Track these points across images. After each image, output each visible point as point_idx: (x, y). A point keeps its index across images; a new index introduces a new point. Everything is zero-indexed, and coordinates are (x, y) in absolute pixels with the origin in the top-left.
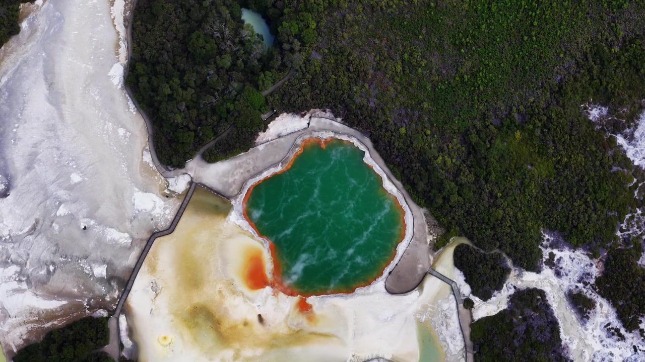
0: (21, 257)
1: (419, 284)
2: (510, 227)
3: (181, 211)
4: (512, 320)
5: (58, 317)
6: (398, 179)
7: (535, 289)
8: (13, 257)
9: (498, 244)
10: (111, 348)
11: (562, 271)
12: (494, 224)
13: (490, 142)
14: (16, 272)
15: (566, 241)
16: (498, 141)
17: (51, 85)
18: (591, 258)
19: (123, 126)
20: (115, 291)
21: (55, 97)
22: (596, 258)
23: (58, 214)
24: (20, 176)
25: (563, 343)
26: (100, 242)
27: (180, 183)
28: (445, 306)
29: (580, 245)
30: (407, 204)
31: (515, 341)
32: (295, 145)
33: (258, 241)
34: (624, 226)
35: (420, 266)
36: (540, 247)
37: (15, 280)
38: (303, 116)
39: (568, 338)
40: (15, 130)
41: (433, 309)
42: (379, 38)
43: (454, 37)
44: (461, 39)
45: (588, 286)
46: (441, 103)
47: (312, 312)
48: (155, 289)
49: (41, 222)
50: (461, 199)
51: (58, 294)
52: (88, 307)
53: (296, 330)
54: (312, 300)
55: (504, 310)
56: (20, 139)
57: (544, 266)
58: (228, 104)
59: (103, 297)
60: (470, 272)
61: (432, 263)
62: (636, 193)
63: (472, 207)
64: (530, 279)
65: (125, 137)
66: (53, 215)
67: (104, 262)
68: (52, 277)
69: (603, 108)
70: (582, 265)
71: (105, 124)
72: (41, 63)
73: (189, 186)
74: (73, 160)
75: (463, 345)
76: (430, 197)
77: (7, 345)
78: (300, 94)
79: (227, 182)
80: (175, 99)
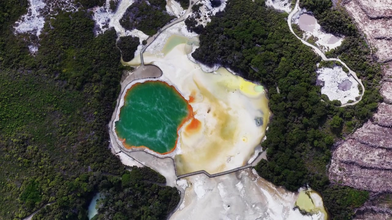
1: (151, 65)
2: (104, 48)
3: (193, 174)
4: (139, 24)
6: (116, 102)
7: (121, 24)
9: (114, 47)
10: (264, 156)
11: (107, 20)
12: (108, 54)
13: (75, 78)
14: (266, 219)
15: (94, 26)
16: (72, 76)
18: (94, 14)
22: (92, 12)
25: (133, 2)
26: (229, 196)
27: (182, 183)
28: (152, 50)
29: (92, 20)
30: (123, 91)
31: (145, 18)
32: (133, 151)
33: (181, 135)
34: (73, 10)
35: (144, 69)
36: (103, 33)
37: (269, 216)
38: (119, 156)
39: (130, 2)
41: (156, 53)
42: (63, 150)
43: (41, 122)
44: (40, 118)
45: (105, 7)
46: (73, 107)
48: (229, 159)
50: (107, 72)
54: (187, 98)
55: (137, 29)
57: (110, 27)
59: (248, 176)
60: (132, 50)
61: (139, 66)
62: (56, 14)
63: (107, 67)
64: (119, 29)
67: (235, 187)
68: (257, 202)
69: (30, 48)
70: (99, 15)
73: (181, 179)
75: (161, 34)
76: (114, 84)
77: (295, 198)
78: (110, 163)
79: (167, 165)
80: (150, 212)
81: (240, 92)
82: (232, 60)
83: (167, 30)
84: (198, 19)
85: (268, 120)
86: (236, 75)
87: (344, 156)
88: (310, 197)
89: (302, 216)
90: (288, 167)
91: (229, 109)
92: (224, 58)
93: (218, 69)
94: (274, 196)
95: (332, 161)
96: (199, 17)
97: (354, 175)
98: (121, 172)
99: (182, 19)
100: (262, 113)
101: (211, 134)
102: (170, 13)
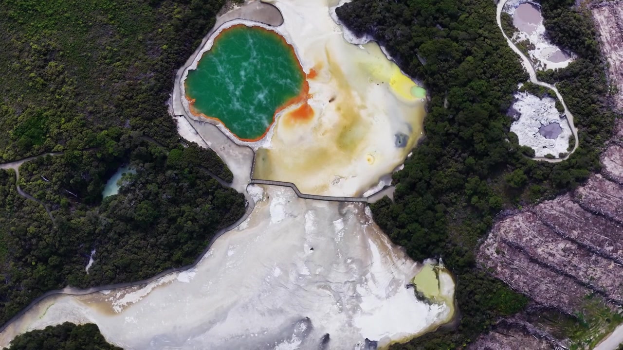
1: (270, 4)
3: (275, 183)
6: (201, 42)
10: (390, 193)
14: (361, 286)
17: (212, 323)
19: (226, 253)
21: (221, 316)
23: (308, 274)
24: (290, 316)
26: (319, 233)
27: (255, 191)
30: (217, 29)
32: (200, 122)
35: (258, 8)
37: (367, 284)
38: (176, 121)
40: (256, 335)
42: (99, 84)
43: (81, 33)
44: (82, 28)
46: (135, 28)
47: (314, 68)
48: (337, 180)
54: (306, 71)
56: (262, 328)
58: (185, 173)
59: (356, 215)
61: (253, 1)
65: (234, 248)
66: (310, 277)
67: (331, 224)
68: (356, 258)
71: (229, 268)
72: (197, 338)
73: (255, 185)
74: (265, 280)
76: (207, 14)
77: (414, 271)
78: (161, 125)
79: (243, 159)
80: (193, 216)
81: (388, 88)
82: (391, 36)
85: (416, 143)
86: (391, 60)
87: (510, 234)
88: (437, 277)
89: (417, 301)
90: (420, 220)
91: (364, 107)
92: (382, 29)
93: (368, 43)
94: (384, 257)
95: (491, 235)
97: (515, 267)
98: (171, 144)
100: (411, 129)
101: (323, 134)
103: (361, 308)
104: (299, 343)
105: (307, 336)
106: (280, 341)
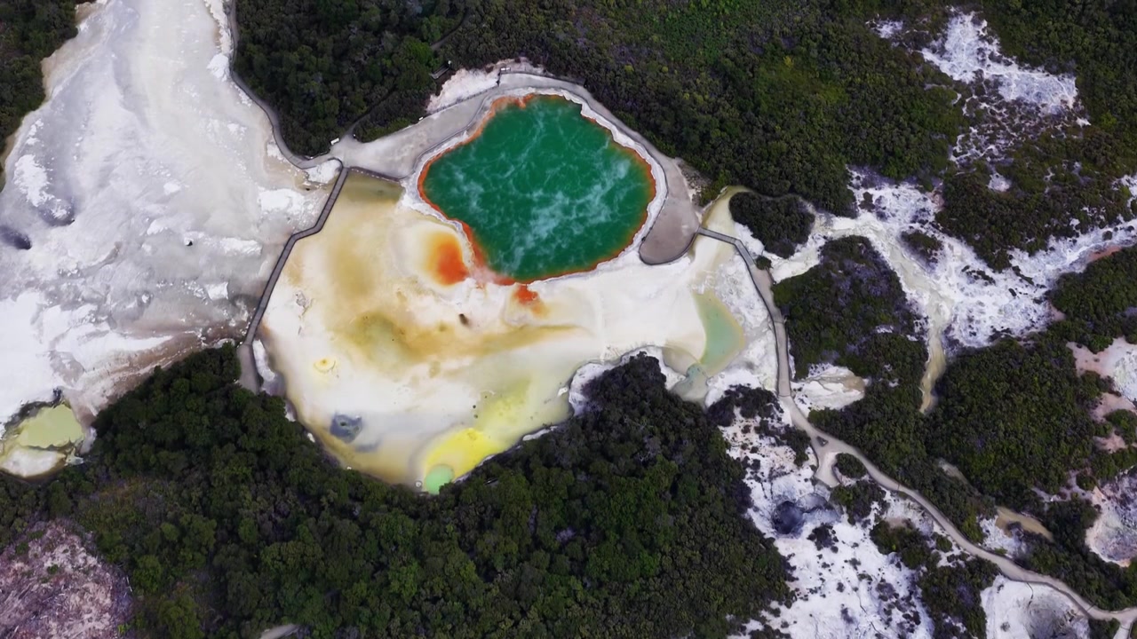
0: (98, 293)
1: (689, 248)
2: (800, 161)
3: (330, 204)
4: (829, 275)
5: (160, 357)
6: (634, 130)
7: (854, 237)
8: (85, 294)
9: (789, 184)
10: (244, 382)
11: (887, 212)
12: (778, 159)
13: (752, 70)
14: (91, 312)
15: (881, 175)
16: (762, 69)
17: (126, 88)
18: (922, 191)
19: (234, 121)
20: (243, 312)
22: (930, 191)
23: (149, 232)
28: (731, 270)
29: (903, 176)
30: (652, 156)
31: (839, 299)
32: (481, 110)
33: (447, 225)
34: (958, 149)
35: (685, 227)
36: (849, 188)
37: (90, 321)
38: (489, 71)
39: (914, 292)
40: (77, 145)
41: (714, 275)
45: (927, 225)
46: (676, 34)
47: (538, 301)
48: (303, 303)
49: (124, 246)
50: (725, 135)
51: (158, 330)
52: (203, 338)
53: (519, 326)
54: (534, 286)
55: (816, 267)
56: (85, 154)
57: (861, 211)
58: (384, 60)
60: (757, 220)
61: (700, 221)
62: (964, 110)
63: (742, 143)
64: (843, 226)
65: (239, 132)
66: (141, 234)
69: (897, 24)
70: (913, 202)
72: (110, 66)
73: (338, 173)
74: (165, 168)
75: (766, 314)
76: (682, 139)
78: (481, 40)
79: (392, 161)
80: (308, 70)
81: (463, 423)
83: (770, 334)
84: (757, 424)
85: (332, 453)
86: (521, 442)
87: (78, 599)
88: (51, 448)
89: (24, 403)
91: (434, 372)
93: (570, 404)
94: (129, 359)
95: (92, 561)
96: (763, 430)
97: (9, 598)
99: (784, 390)
100: (363, 449)
101: (399, 294)
102: (820, 369)
103: (51, 306)
104: (35, 203)
105: (41, 216)
106: (50, 175)
